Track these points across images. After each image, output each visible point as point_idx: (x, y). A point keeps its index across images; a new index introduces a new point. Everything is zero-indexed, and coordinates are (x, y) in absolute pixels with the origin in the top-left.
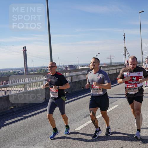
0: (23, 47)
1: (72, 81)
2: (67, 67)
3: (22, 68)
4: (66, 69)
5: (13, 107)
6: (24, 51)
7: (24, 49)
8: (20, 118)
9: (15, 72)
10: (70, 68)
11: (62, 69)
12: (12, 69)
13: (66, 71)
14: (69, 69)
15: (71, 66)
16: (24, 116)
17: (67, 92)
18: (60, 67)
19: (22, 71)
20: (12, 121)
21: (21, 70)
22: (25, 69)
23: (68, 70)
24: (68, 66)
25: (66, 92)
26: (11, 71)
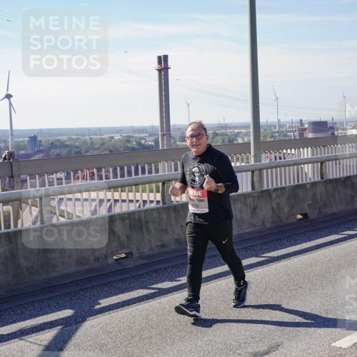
0: (159, 58)
1: (322, 178)
2: (305, 129)
3: (153, 127)
4: (301, 135)
5: (123, 255)
6: (160, 71)
7: (160, 63)
8: (145, 292)
9: (128, 141)
10: (315, 131)
11: (286, 135)
12: (119, 131)
13: (302, 142)
14: (310, 135)
15: (319, 126)
16: (160, 286)
17: (305, 215)
18: (280, 126)
19: (152, 138)
20: (120, 301)
21: (150, 135)
22: (162, 130)
23: (307, 138)
24: (306, 126)
25: (301, 214)
26: (117, 137)
